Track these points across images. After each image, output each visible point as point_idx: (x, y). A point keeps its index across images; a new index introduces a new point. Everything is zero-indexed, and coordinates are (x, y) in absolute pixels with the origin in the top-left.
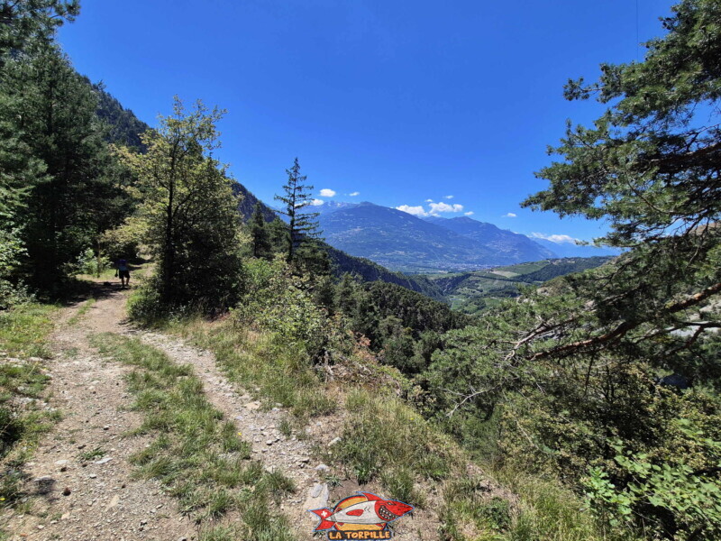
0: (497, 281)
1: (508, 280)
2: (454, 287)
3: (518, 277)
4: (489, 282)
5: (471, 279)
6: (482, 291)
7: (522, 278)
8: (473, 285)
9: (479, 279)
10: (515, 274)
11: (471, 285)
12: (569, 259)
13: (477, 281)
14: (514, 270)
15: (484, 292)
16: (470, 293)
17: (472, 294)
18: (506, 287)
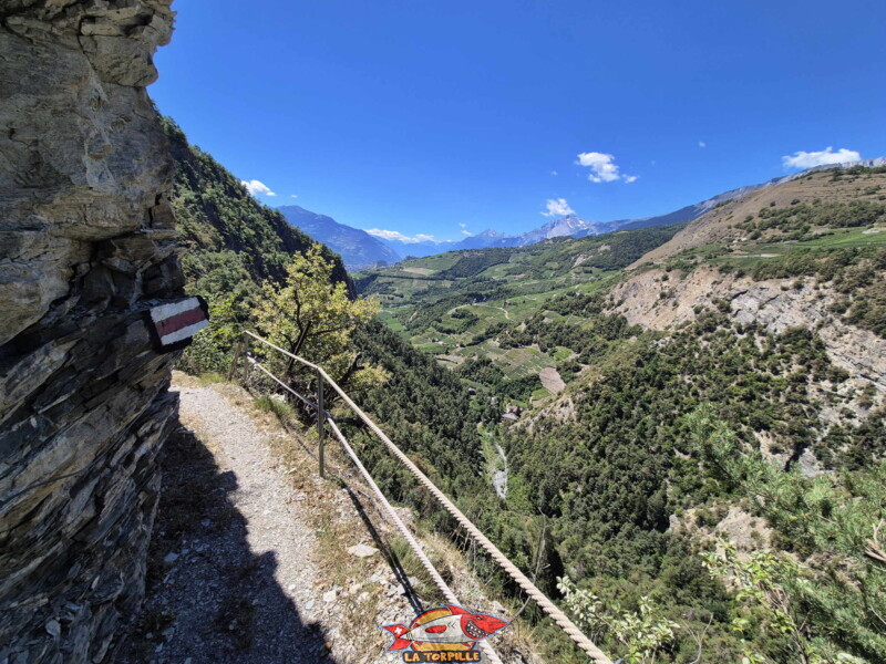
0: (416, 282)
1: (428, 279)
3: (440, 274)
4: (407, 283)
5: (380, 280)
6: (402, 297)
7: (442, 275)
8: (386, 289)
9: (391, 280)
10: (432, 271)
11: (384, 289)
12: (478, 251)
13: (389, 283)
14: (426, 266)
15: (407, 297)
16: (387, 301)
17: (390, 301)
18: (430, 288)
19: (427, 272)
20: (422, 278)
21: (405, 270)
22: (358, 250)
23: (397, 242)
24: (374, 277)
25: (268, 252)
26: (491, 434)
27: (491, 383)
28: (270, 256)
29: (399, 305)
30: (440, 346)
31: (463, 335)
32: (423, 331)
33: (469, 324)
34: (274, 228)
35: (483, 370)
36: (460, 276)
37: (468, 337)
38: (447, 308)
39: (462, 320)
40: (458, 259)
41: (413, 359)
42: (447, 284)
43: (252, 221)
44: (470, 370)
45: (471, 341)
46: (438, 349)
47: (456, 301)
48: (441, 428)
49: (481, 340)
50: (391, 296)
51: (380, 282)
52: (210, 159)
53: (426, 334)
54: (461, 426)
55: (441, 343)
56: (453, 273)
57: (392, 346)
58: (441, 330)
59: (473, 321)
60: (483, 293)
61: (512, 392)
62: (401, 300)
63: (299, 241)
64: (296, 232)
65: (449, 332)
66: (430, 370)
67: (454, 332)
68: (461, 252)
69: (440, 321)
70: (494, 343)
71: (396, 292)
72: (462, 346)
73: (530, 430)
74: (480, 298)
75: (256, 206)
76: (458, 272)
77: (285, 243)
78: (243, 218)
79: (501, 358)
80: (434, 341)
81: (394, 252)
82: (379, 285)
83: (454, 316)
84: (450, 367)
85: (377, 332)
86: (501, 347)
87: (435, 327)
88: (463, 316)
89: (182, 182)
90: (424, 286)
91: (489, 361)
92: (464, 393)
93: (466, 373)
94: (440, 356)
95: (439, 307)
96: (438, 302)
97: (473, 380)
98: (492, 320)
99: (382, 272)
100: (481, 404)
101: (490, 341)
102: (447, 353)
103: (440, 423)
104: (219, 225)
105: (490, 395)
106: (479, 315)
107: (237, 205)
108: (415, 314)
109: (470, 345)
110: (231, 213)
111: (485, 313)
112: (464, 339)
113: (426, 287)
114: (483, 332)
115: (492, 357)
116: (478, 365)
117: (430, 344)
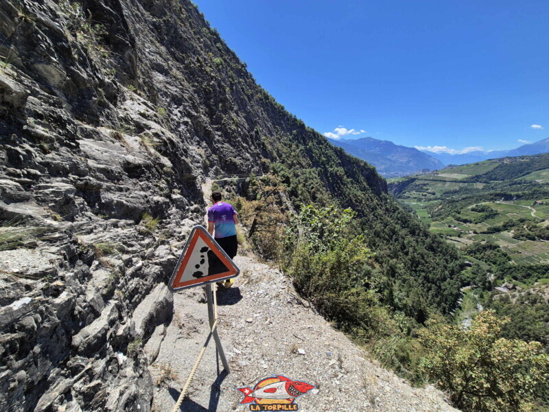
0: (448, 184)
1: (461, 182)
2: (400, 191)
3: (473, 178)
4: (440, 185)
5: (417, 182)
6: (434, 194)
7: (476, 179)
8: (422, 188)
9: (426, 182)
10: (465, 176)
11: (420, 189)
12: (523, 158)
13: (425, 185)
14: (461, 172)
15: (438, 195)
16: (421, 196)
17: (424, 197)
18: (461, 188)
19: (460, 177)
20: (456, 181)
21: (440, 175)
22: (409, 162)
24: (413, 180)
25: (331, 167)
26: (476, 296)
27: (494, 263)
28: (332, 169)
29: (430, 200)
30: (454, 231)
31: (479, 225)
32: (442, 219)
33: (487, 217)
34: (338, 156)
35: (488, 252)
36: (495, 179)
37: (485, 226)
38: (470, 204)
39: (481, 214)
40: (497, 165)
41: (417, 231)
42: (480, 186)
43: (326, 154)
44: (475, 251)
45: (486, 230)
46: (451, 233)
48: (423, 274)
49: (497, 230)
50: (424, 193)
51: (417, 183)
52: (313, 130)
53: (445, 221)
54: (444, 279)
55: (455, 229)
56: (489, 177)
57: (402, 221)
58: (458, 219)
59: (493, 215)
60: (513, 193)
61: (514, 274)
62: (432, 197)
63: (349, 161)
64: (349, 157)
65: (465, 221)
66: (428, 240)
67: (471, 222)
68: (501, 160)
69: (459, 213)
70: (511, 234)
71: (429, 191)
72: (475, 232)
73: (514, 301)
74: (508, 197)
75: (330, 147)
76: (493, 177)
77: (342, 162)
78: (323, 154)
79: (511, 246)
80: (450, 226)
81: (439, 162)
82: (416, 186)
83: (473, 210)
84: (458, 246)
85: (394, 212)
86: (514, 238)
87: (454, 216)
88: (482, 210)
89: (300, 143)
90: (456, 187)
91: (496, 247)
92: (458, 262)
93: (470, 252)
94: (453, 238)
95: (463, 203)
96: (463, 199)
97: (477, 258)
98: (514, 216)
99: (420, 177)
100: (473, 273)
101: (505, 233)
102: (459, 236)
103: (423, 271)
104: (311, 158)
105: (490, 271)
106: (499, 210)
107: (321, 148)
108: (440, 207)
109: (484, 233)
110: (317, 152)
111: (510, 210)
112: (479, 228)
113: (457, 188)
114: (500, 224)
115: (502, 244)
116: (484, 248)
117: (446, 228)
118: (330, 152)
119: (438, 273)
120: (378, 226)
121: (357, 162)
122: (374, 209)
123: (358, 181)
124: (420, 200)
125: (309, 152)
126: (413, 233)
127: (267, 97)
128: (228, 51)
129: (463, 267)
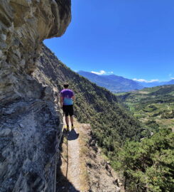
0: (142, 96)
1: (147, 95)
2: (124, 99)
3: (151, 93)
4: (139, 96)
10: (149, 93)
11: (132, 98)
12: (169, 86)
13: (134, 96)
14: (147, 91)
15: (139, 100)
18: (147, 98)
19: (147, 93)
21: (140, 92)
22: (130, 85)
23: (144, 83)
24: (129, 94)
27: (154, 128)
28: (90, 92)
30: (142, 116)
33: (154, 110)
34: (93, 87)
35: (153, 124)
36: (159, 94)
37: (152, 114)
38: (148, 104)
39: (152, 108)
40: (159, 89)
42: (154, 97)
44: (148, 123)
47: (153, 102)
49: (156, 115)
50: (133, 100)
53: (139, 111)
54: (134, 135)
56: (157, 93)
58: (144, 111)
59: (155, 109)
60: (163, 100)
62: (137, 101)
65: (147, 111)
66: (129, 120)
68: (161, 86)
69: (144, 108)
70: (159, 117)
72: (149, 116)
74: (162, 102)
77: (95, 89)
79: (160, 121)
80: (141, 114)
83: (149, 107)
84: (143, 122)
86: (161, 118)
90: (145, 97)
91: (155, 122)
98: (162, 109)
99: (132, 93)
100: (146, 133)
102: (144, 118)
105: (152, 131)
106: (158, 107)
108: (138, 105)
109: (152, 116)
114: (158, 113)
115: (157, 120)
116: (151, 122)
117: (139, 115)
118: (90, 85)
119: (131, 133)
120: (109, 115)
121: (102, 89)
122: (108, 108)
123: (101, 97)
124: (132, 102)
125: (80, 86)
126: (124, 117)
127: (63, 65)
128: (47, 49)
129: (142, 130)
